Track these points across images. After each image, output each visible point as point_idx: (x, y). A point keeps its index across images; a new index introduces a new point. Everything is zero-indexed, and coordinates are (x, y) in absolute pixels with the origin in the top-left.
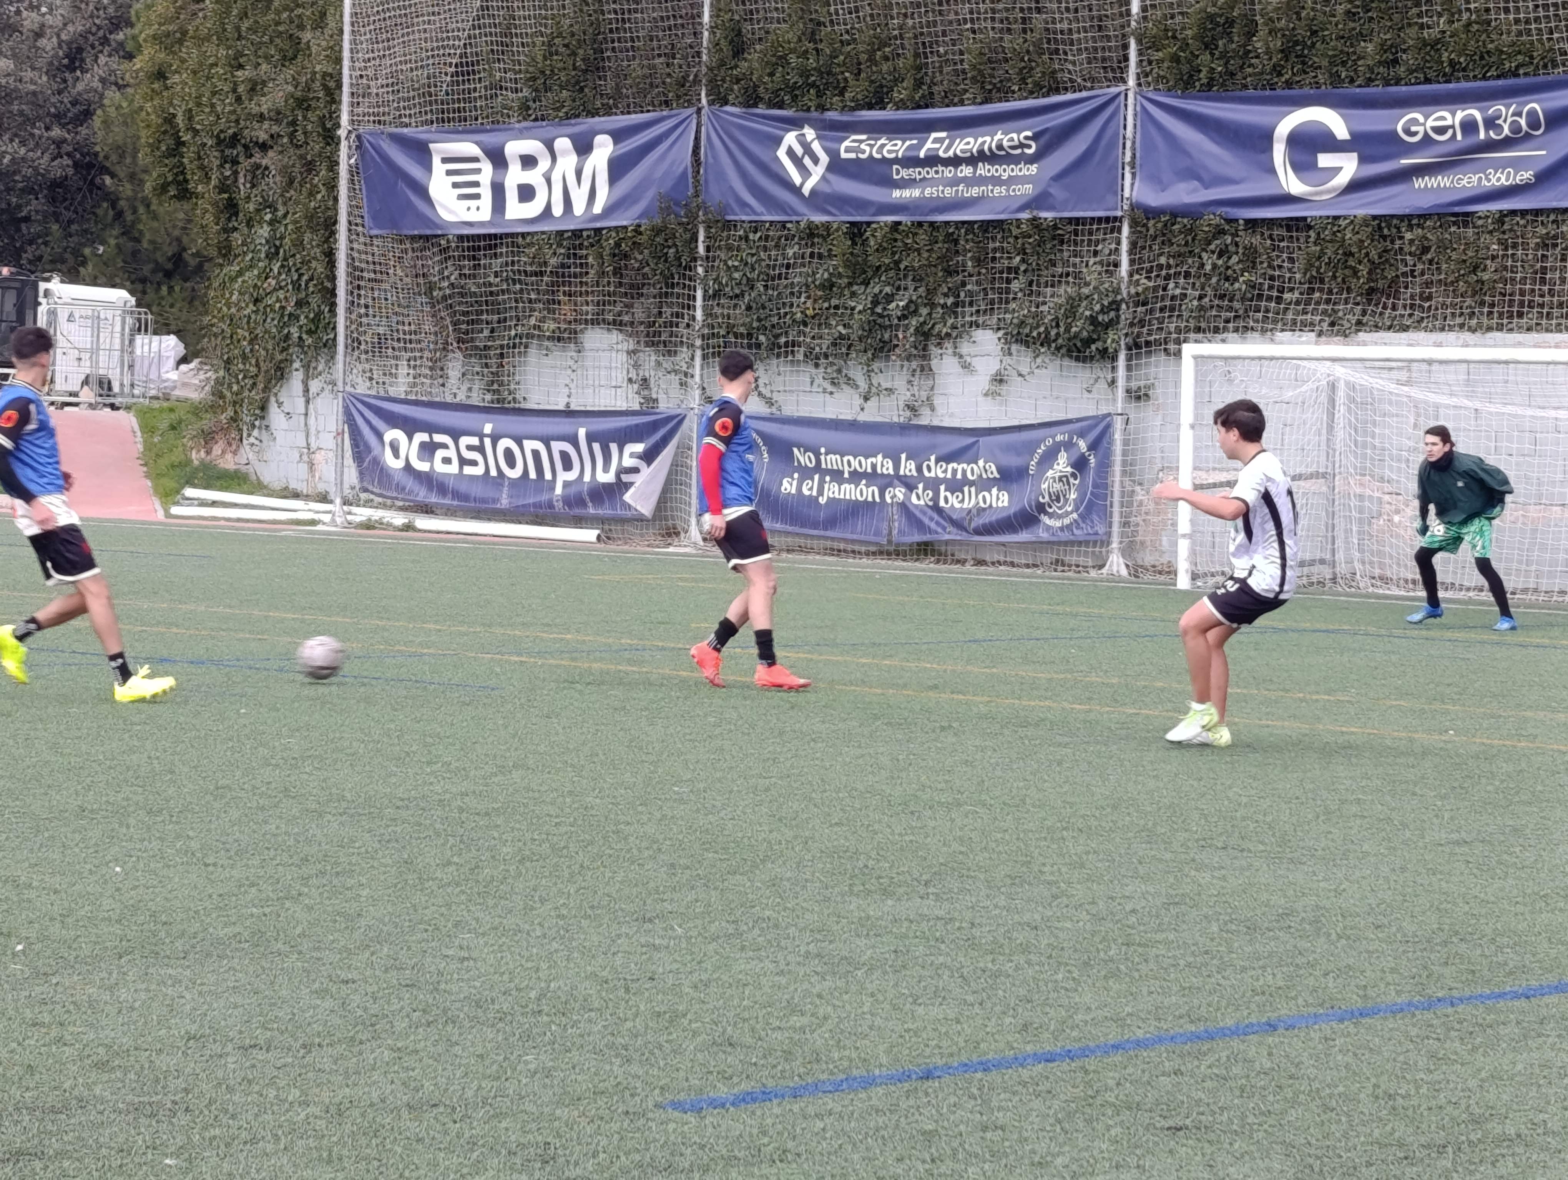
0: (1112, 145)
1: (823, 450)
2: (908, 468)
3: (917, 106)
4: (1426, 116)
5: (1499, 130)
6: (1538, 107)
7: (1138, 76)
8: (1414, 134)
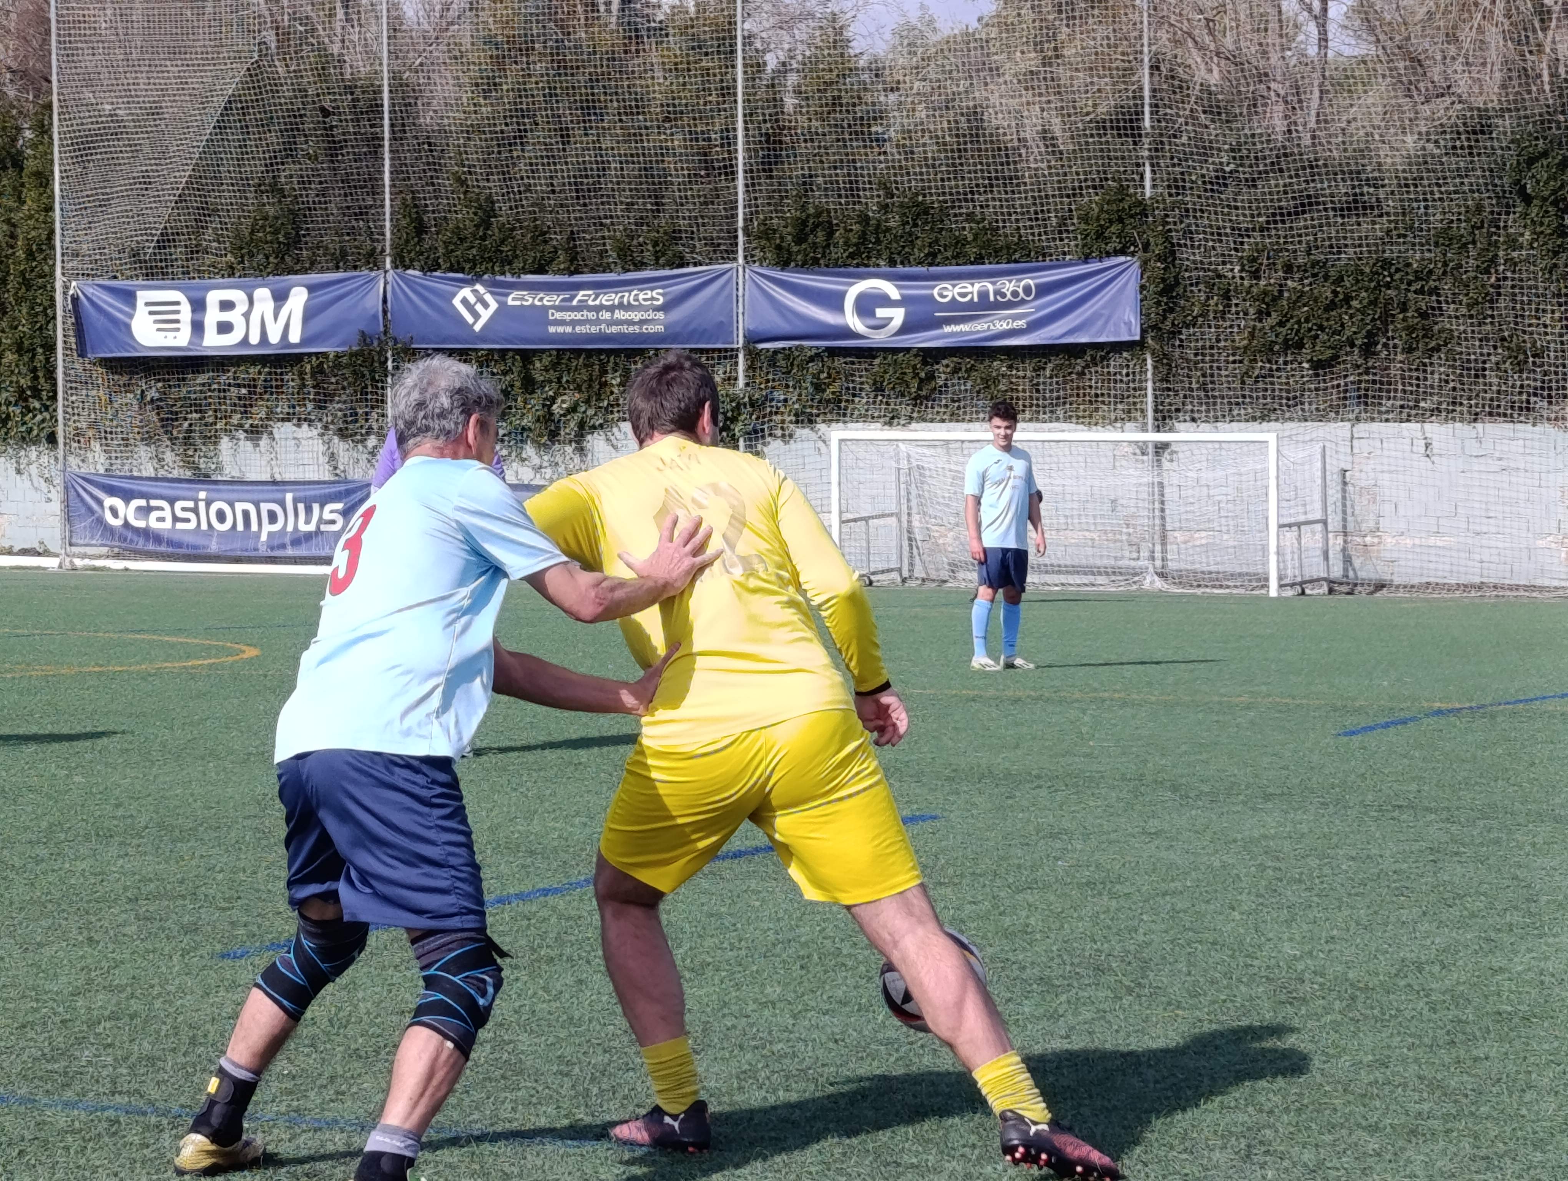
0: (727, 301)
3: (571, 274)
4: (954, 286)
5: (1004, 295)
6: (1031, 282)
7: (745, 257)
8: (945, 297)
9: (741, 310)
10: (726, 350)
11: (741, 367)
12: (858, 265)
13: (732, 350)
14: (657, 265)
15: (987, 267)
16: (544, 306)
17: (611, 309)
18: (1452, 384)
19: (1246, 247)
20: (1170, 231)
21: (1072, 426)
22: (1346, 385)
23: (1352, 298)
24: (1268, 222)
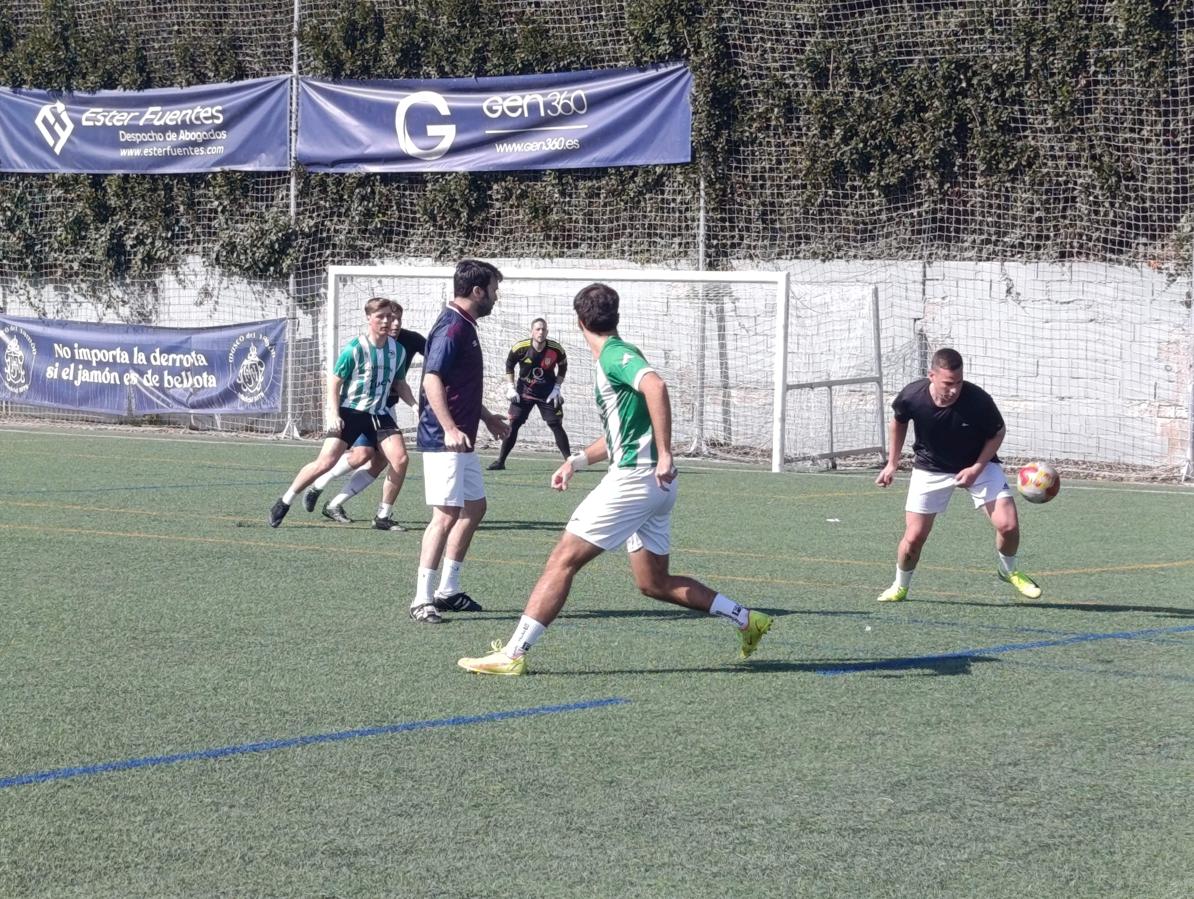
0: (281, 118)
1: (76, 345)
2: (140, 358)
3: (140, 88)
4: (504, 99)
5: (554, 109)
6: (582, 93)
7: (300, 67)
8: (495, 112)
9: (293, 128)
10: (279, 173)
11: (293, 192)
12: (408, 75)
13: (286, 173)
14: (218, 77)
15: (539, 76)
16: (114, 125)
17: (176, 129)
18: (1037, 214)
19: (808, 48)
20: (725, 29)
21: (624, 263)
22: (920, 215)
23: (925, 110)
24: (830, 18)
